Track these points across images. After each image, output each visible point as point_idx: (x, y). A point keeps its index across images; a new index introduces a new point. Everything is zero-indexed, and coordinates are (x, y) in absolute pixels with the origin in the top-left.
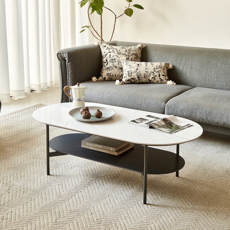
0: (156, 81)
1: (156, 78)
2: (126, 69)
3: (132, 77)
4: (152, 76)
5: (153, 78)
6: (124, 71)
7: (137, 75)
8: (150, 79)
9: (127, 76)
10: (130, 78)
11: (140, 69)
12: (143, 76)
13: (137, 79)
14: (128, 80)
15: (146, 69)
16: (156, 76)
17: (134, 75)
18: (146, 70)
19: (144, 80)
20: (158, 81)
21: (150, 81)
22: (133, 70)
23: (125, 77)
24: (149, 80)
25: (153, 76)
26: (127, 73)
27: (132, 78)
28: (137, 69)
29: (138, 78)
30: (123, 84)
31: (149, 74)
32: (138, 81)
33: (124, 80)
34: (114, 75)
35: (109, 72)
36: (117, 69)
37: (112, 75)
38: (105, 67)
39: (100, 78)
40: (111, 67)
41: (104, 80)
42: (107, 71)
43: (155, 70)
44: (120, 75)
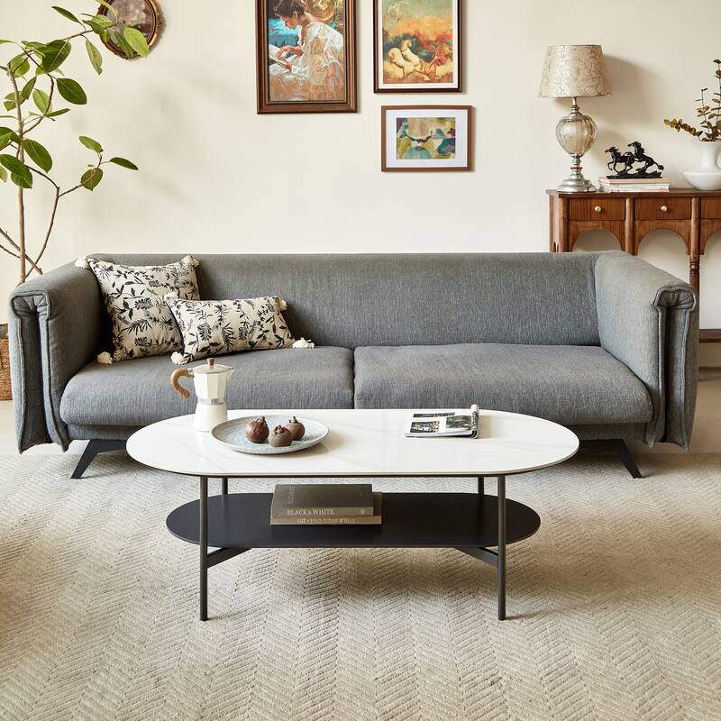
0: (266, 344)
1: (267, 335)
2: (192, 321)
3: (212, 341)
4: (257, 333)
5: (260, 337)
6: (187, 327)
7: (223, 332)
8: (254, 339)
9: (200, 339)
10: (204, 343)
11: (227, 319)
12: (237, 334)
13: (223, 343)
14: (204, 349)
15: (241, 316)
16: (267, 331)
17: (217, 336)
18: (243, 319)
19: (239, 344)
20: (270, 344)
21: (252, 344)
22: (212, 321)
23: (191, 343)
24: (250, 343)
25: (261, 332)
26: (195, 330)
27: (211, 344)
28: (221, 320)
29: (227, 340)
30: (189, 362)
31: (250, 329)
32: (224, 350)
33: (189, 349)
34: (154, 342)
35: (141, 335)
36: (158, 324)
37: (148, 341)
38: (126, 322)
39: (118, 354)
40: (143, 321)
41: (130, 358)
42: (133, 332)
43: (263, 315)
44: (169, 340)
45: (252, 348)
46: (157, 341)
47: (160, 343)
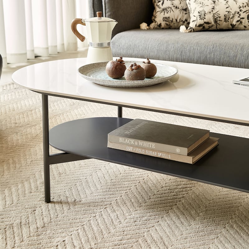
0: (242, 26)
1: (243, 21)
2: (195, 8)
3: (205, 20)
4: (236, 18)
5: (238, 21)
6: (192, 11)
7: (214, 16)
8: (234, 23)
9: (198, 18)
10: (202, 22)
11: (217, 8)
12: (222, 18)
13: (213, 23)
14: (200, 26)
15: (227, 8)
16: (243, 18)
17: (209, 18)
18: (228, 10)
19: (224, 25)
20: (245, 27)
21: (233, 26)
22: (207, 9)
23: (193, 21)
24: (231, 25)
25: (239, 19)
26: (197, 14)
27: (205, 23)
28: (213, 9)
29: (216, 21)
30: (191, 31)
31: (231, 16)
32: (214, 28)
33: (192, 25)
34: (174, 20)
35: (167, 15)
36: (178, 10)
37: (171, 19)
38: (160, 8)
39: (153, 25)
40: (169, 8)
41: (159, 27)
42: (163, 13)
43: (242, 8)
44: (184, 20)
45: (233, 28)
46: (176, 20)
47: (178, 21)
